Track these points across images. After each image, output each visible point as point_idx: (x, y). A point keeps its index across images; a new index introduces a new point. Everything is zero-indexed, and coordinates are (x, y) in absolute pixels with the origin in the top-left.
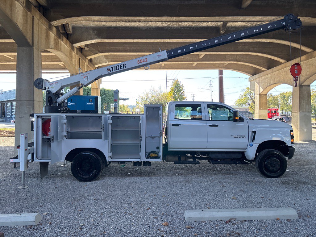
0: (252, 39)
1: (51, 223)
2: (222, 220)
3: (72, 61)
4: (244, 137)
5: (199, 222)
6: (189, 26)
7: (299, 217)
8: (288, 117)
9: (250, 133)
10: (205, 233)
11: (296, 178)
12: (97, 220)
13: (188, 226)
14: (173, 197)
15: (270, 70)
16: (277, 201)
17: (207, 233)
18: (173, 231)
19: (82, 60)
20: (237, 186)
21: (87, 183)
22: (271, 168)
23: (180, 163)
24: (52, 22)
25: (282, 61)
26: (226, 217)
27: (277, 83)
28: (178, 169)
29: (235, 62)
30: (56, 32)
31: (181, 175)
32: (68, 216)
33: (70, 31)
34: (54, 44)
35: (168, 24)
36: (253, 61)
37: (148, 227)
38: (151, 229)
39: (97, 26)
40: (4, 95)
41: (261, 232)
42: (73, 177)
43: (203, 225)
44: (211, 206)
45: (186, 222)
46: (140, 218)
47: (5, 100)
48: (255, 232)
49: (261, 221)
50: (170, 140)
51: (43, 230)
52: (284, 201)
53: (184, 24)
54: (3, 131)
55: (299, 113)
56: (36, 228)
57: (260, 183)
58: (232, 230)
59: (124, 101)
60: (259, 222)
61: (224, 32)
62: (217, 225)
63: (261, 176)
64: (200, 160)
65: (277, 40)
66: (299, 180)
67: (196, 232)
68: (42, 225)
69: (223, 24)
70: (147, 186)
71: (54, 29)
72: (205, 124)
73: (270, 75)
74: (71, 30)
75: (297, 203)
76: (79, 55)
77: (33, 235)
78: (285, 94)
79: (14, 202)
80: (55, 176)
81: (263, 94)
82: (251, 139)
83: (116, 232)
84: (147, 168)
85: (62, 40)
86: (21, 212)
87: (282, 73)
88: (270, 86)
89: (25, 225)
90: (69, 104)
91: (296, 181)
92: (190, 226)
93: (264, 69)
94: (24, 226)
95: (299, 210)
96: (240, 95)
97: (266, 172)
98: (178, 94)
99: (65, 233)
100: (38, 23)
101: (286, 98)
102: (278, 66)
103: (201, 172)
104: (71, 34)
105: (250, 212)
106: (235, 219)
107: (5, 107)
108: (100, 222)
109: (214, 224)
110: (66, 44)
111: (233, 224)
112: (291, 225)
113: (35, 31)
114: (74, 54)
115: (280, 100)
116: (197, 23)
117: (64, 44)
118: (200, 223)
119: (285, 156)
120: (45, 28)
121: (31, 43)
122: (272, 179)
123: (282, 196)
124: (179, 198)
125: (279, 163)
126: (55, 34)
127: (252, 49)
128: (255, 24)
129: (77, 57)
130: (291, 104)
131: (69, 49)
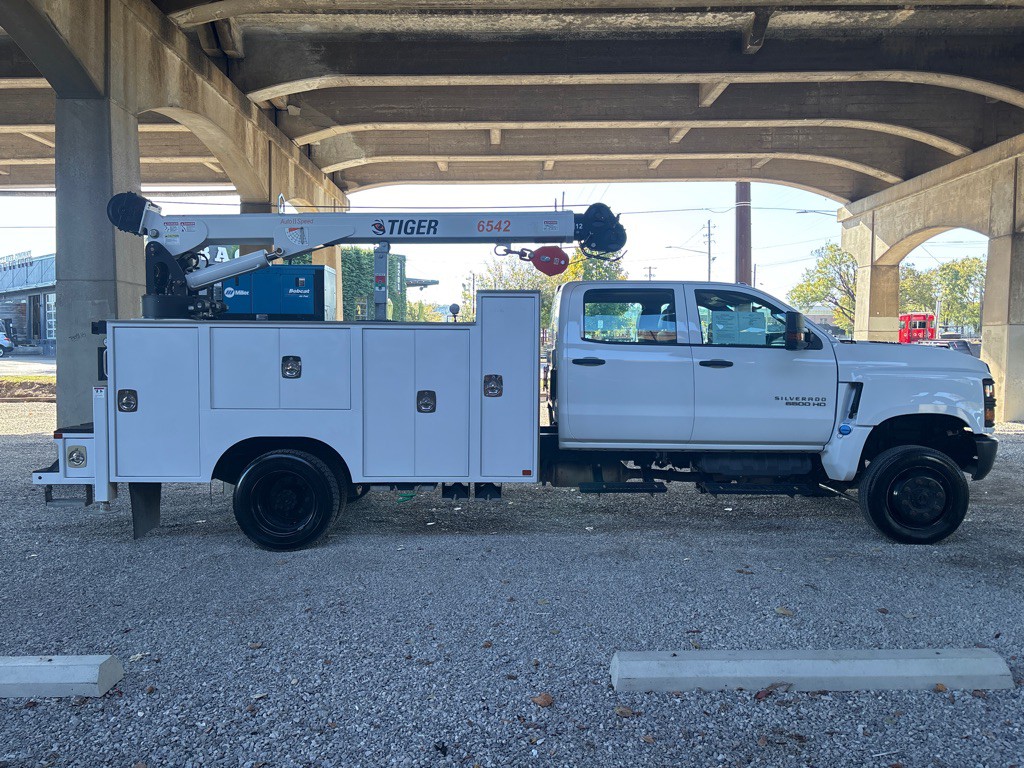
0: (854, 73)
1: (152, 691)
2: (741, 690)
3: (243, 149)
4: (821, 403)
5: (660, 696)
6: (639, 27)
7: (1014, 680)
8: (965, 342)
9: (843, 388)
10: (681, 735)
11: (998, 544)
12: (310, 681)
13: (622, 709)
14: (575, 604)
15: (911, 181)
16: (934, 624)
17: (689, 735)
18: (570, 726)
19: (278, 149)
20: (794, 572)
21: (288, 555)
22: (914, 511)
23: (599, 491)
24: (175, 16)
25: (954, 149)
26: (754, 680)
27: (936, 226)
28: (592, 510)
29: (794, 156)
30: (185, 50)
31: (604, 531)
32: (215, 665)
33: (238, 49)
34: (182, 89)
35: (564, 21)
36: (856, 151)
37: (484, 708)
38: (492, 718)
39: (324, 31)
40: (35, 270)
41: (880, 735)
42: (242, 536)
43: (675, 704)
44: (705, 637)
45: (616, 694)
46: (458, 676)
47: (40, 285)
48: (861, 735)
49: (880, 694)
50: (566, 412)
51: (122, 712)
52: (959, 625)
53: (620, 20)
54: (33, 384)
55: (1006, 327)
56: (100, 706)
57: (873, 560)
58: (778, 725)
59: (421, 289)
60: (872, 697)
61: (757, 48)
62: (725, 708)
63: (876, 539)
64: (668, 481)
65: (943, 76)
66: (1010, 552)
67: (650, 729)
68: (124, 695)
69: (756, 20)
70: (488, 567)
71: (181, 40)
72: (686, 359)
73: (911, 200)
74: (239, 45)
75: (1005, 631)
76: (268, 133)
77: (87, 731)
78: (957, 268)
79: (40, 615)
80: (181, 528)
81: (884, 264)
82: (846, 411)
83: (371, 724)
84: (490, 506)
85: (210, 79)
86: (58, 651)
87: (953, 193)
88: (910, 238)
89: (63, 696)
90: (228, 292)
91: (999, 557)
92: (629, 708)
93: (890, 179)
94: (60, 700)
95: (1014, 658)
96: (805, 272)
97: (895, 525)
98: (601, 266)
99: (198, 724)
100: (126, 17)
101: (961, 282)
102: (941, 169)
103: (670, 521)
104: (240, 60)
105: (842, 662)
106: (789, 687)
107: (42, 309)
108: (319, 689)
109: (713, 701)
110: (223, 93)
111: (782, 703)
112: (988, 710)
113: (113, 44)
114: (249, 126)
115: (940, 286)
116: (664, 16)
117: (216, 93)
118: (663, 697)
119: (964, 468)
120: (149, 34)
121: (100, 85)
122: (916, 547)
123: (952, 608)
124: (593, 608)
125: (942, 494)
126: (185, 58)
127: (853, 109)
128: (866, 18)
129: (260, 139)
130: (977, 301)
131: (233, 109)
